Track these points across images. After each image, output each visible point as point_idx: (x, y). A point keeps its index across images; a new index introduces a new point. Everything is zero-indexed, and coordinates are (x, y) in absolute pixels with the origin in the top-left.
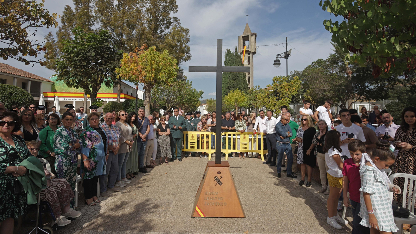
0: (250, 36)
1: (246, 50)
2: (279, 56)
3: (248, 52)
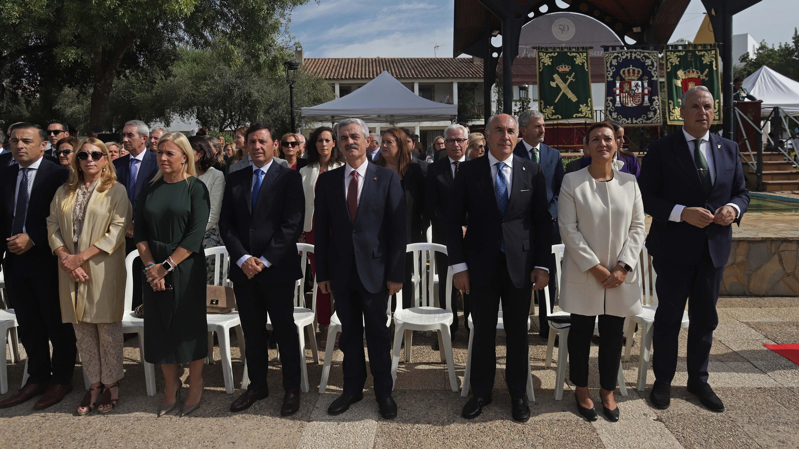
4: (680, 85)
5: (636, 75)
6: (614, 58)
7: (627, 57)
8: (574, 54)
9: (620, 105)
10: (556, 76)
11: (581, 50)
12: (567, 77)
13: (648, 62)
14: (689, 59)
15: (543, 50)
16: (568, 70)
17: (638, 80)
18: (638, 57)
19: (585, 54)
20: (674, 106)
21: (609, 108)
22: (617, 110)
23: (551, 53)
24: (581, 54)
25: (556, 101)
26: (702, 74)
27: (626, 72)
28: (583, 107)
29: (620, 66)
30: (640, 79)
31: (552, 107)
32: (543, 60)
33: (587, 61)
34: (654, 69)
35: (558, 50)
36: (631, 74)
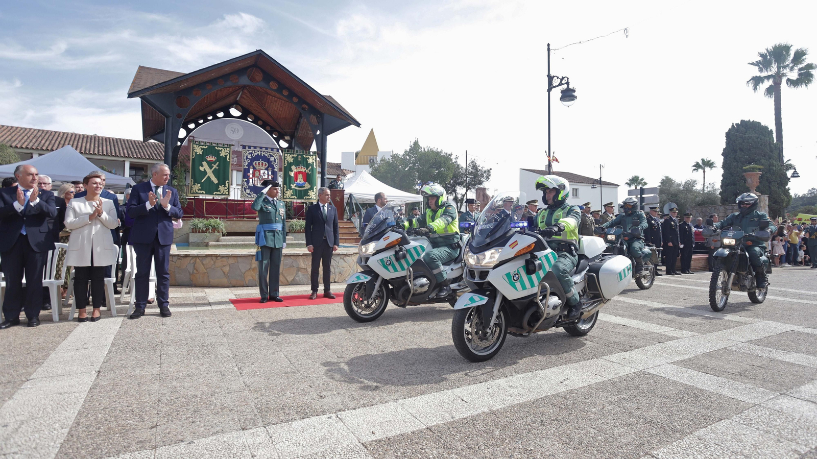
4: (293, 176)
5: (264, 166)
6: (249, 154)
7: (258, 154)
8: (220, 149)
9: (252, 185)
10: (204, 163)
11: (226, 146)
12: (213, 165)
13: (272, 159)
14: (299, 160)
15: (197, 143)
16: (214, 160)
17: (265, 169)
18: (266, 155)
19: (228, 149)
20: (287, 189)
21: (244, 186)
22: (250, 188)
23: (203, 145)
24: (226, 149)
25: (202, 181)
26: (307, 169)
27: (257, 164)
28: (221, 188)
29: (253, 159)
30: (267, 169)
31: (199, 185)
32: (195, 150)
33: (229, 154)
34: (276, 163)
35: (208, 144)
36: (261, 165)
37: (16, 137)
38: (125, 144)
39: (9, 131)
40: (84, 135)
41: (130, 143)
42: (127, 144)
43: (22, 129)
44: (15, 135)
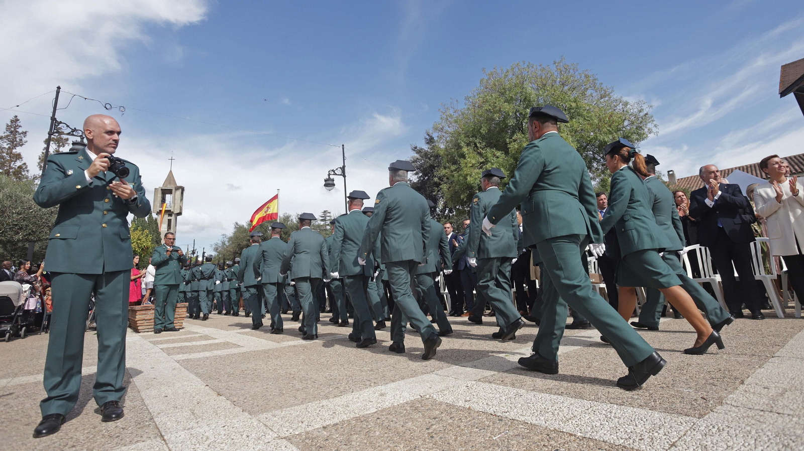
0: (174, 191)
1: (166, 209)
2: (333, 173)
3: (169, 213)
37: (693, 184)
38: (793, 161)
39: (687, 181)
40: (747, 166)
41: (799, 158)
42: (795, 160)
43: (695, 177)
44: (692, 182)
